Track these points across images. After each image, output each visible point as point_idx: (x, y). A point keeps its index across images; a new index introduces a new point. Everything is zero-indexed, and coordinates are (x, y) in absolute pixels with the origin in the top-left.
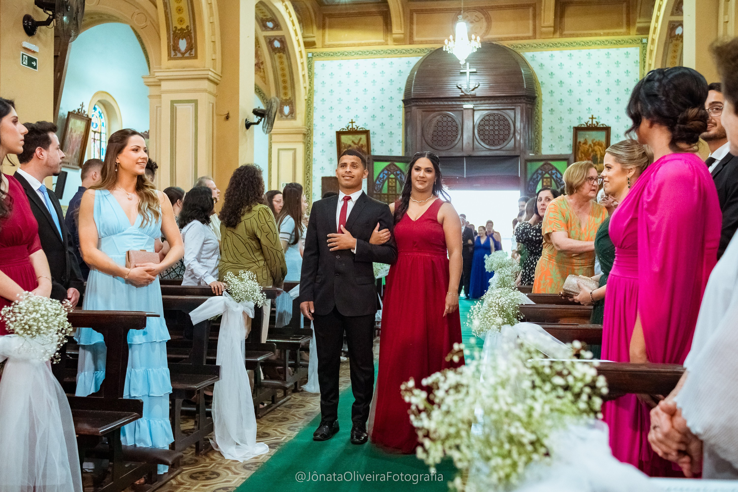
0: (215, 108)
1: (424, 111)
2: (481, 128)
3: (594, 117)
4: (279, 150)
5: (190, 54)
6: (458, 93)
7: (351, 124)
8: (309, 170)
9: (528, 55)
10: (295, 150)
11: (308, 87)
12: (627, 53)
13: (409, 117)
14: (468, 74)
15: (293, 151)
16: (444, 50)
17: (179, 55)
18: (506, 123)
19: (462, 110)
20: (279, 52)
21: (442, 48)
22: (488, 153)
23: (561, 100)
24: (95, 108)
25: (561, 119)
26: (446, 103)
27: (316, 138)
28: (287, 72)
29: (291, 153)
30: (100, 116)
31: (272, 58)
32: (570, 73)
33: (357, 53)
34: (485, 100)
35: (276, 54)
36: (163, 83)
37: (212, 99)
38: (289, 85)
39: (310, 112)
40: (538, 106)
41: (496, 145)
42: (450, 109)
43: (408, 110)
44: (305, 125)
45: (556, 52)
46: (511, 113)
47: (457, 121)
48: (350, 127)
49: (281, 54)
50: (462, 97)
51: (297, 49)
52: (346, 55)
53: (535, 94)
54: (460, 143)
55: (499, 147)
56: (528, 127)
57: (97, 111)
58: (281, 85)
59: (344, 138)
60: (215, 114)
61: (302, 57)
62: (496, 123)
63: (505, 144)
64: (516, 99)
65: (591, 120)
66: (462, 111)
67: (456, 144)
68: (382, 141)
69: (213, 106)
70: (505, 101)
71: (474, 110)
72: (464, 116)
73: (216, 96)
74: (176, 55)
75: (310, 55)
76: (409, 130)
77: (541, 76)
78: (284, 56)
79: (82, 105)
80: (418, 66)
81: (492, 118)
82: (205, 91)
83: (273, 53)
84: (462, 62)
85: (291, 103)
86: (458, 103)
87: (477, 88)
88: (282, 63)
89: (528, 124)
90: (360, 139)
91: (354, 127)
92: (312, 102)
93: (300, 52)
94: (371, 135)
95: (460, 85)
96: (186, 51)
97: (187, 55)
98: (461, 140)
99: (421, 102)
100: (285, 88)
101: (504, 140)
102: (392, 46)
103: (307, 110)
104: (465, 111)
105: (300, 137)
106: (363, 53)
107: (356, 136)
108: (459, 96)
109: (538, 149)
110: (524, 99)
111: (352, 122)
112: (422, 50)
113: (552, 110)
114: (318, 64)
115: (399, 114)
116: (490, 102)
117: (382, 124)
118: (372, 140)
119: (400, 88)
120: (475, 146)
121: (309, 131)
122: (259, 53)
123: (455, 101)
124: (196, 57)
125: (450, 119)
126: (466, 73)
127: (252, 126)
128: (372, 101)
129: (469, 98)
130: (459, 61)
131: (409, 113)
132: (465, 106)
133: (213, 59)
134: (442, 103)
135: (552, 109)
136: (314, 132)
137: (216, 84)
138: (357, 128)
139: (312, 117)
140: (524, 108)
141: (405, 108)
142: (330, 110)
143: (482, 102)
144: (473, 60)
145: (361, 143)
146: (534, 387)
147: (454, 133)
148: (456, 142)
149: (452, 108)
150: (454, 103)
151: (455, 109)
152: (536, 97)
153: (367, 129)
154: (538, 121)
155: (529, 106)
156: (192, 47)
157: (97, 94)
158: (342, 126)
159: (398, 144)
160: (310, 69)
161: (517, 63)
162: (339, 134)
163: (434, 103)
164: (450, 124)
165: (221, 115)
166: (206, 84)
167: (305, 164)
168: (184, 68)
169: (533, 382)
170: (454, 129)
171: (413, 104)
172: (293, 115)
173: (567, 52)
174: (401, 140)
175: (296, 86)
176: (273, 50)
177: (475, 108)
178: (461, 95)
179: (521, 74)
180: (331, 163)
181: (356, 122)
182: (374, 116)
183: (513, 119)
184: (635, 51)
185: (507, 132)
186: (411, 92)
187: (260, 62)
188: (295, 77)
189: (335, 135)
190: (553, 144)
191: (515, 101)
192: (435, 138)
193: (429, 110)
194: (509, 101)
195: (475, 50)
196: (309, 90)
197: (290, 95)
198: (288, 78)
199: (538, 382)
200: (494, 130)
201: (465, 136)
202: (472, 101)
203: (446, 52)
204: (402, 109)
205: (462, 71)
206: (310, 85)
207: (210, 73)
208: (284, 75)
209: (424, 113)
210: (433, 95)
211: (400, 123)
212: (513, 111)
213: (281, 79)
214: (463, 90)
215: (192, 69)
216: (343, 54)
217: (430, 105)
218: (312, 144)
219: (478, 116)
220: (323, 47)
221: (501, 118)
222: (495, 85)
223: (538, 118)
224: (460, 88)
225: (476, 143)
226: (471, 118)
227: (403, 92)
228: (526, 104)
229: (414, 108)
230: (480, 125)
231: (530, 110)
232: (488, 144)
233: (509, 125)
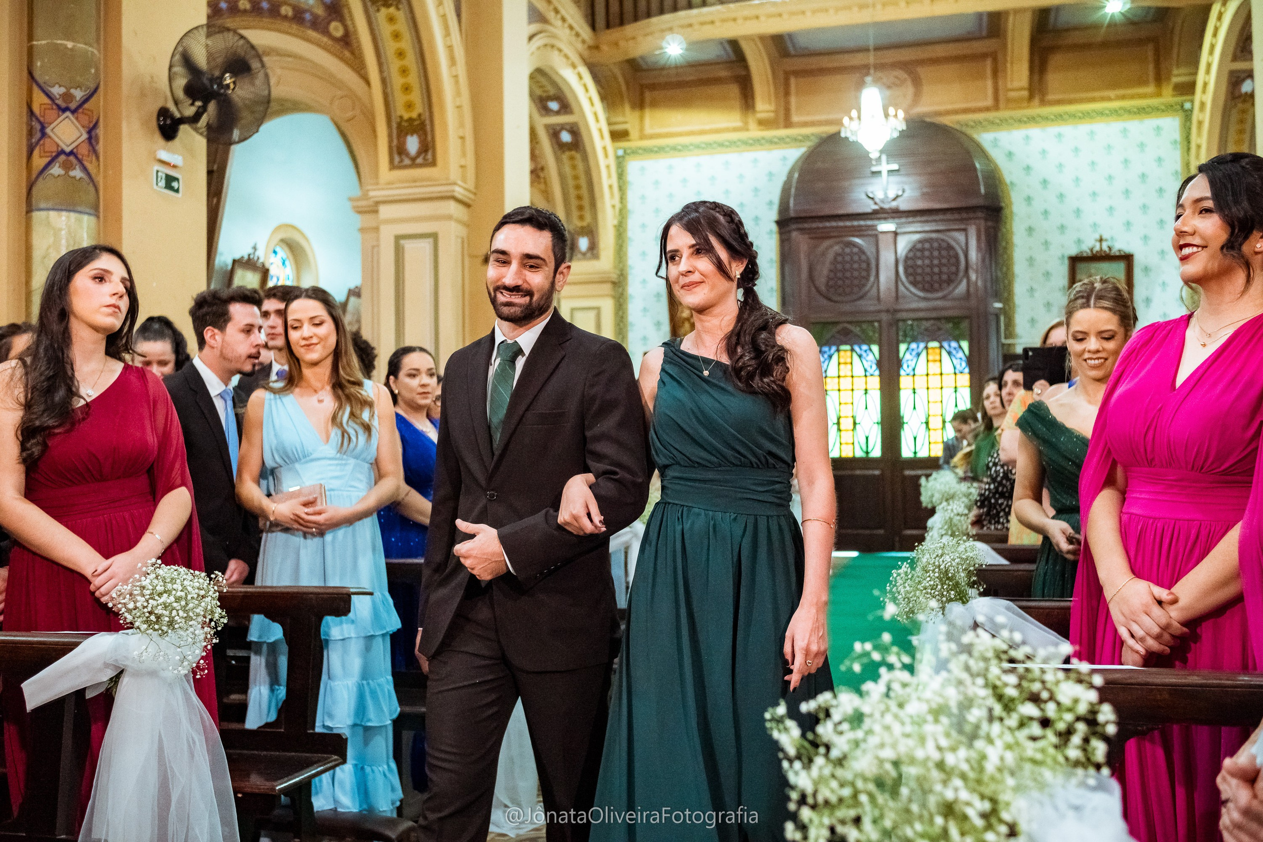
0: (467, 245)
1: (812, 238)
2: (910, 262)
3: (1104, 237)
4: (572, 310)
5: (424, 159)
6: (871, 207)
9: (985, 138)
10: (598, 309)
11: (618, 206)
12: (1158, 129)
13: (786, 248)
14: (884, 174)
15: (594, 312)
16: (843, 135)
17: (407, 161)
18: (952, 253)
19: (876, 235)
20: (570, 149)
21: (839, 133)
22: (923, 305)
23: (1046, 211)
24: (275, 252)
25: (1046, 244)
26: (849, 224)
27: (634, 288)
28: (583, 182)
29: (591, 315)
30: (284, 263)
31: (558, 160)
32: (1060, 166)
33: (698, 147)
34: (915, 216)
35: (564, 152)
36: (382, 208)
37: (462, 231)
38: (586, 202)
39: (622, 246)
40: (1005, 223)
41: (937, 291)
42: (858, 233)
43: (786, 237)
44: (615, 267)
45: (1035, 132)
46: (960, 237)
47: (869, 253)
49: (573, 153)
50: (875, 212)
51: (598, 144)
52: (680, 151)
53: (999, 202)
54: (874, 290)
55: (940, 294)
56: (991, 261)
57: (278, 257)
58: (574, 203)
60: (466, 256)
61: (606, 156)
62: (936, 253)
63: (951, 288)
64: (967, 213)
65: (1098, 245)
66: (876, 237)
69: (463, 242)
70: (948, 217)
71: (896, 234)
72: (880, 244)
73: (466, 225)
74: (401, 161)
75: (620, 153)
76: (787, 269)
77: (1009, 172)
78: (578, 156)
79: (255, 248)
80: (800, 164)
81: (927, 245)
82: (449, 217)
83: (559, 153)
84: (874, 155)
85: (591, 232)
86: (869, 223)
87: (900, 196)
88: (574, 167)
89: (991, 254)
92: (625, 230)
93: (605, 148)
95: (872, 192)
96: (419, 154)
97: (419, 160)
98: (875, 285)
99: (806, 222)
100: (581, 208)
101: (949, 281)
102: (756, 132)
103: (617, 243)
104: (881, 237)
105: (607, 288)
106: (709, 145)
108: (869, 210)
109: (1009, 295)
110: (982, 212)
112: (806, 138)
113: (1030, 230)
114: (633, 166)
115: (770, 246)
116: (924, 219)
119: (771, 201)
120: (900, 294)
121: (622, 277)
122: (537, 152)
123: (864, 220)
124: (433, 164)
125: (855, 250)
126: (879, 172)
129: (888, 213)
130: (868, 153)
131: (787, 243)
132: (881, 228)
133: (462, 167)
134: (841, 224)
135: (1030, 227)
136: (630, 278)
137: (467, 205)
139: (626, 254)
140: (983, 230)
141: (781, 233)
143: (911, 219)
144: (893, 150)
146: (991, 719)
147: (864, 274)
148: (867, 288)
149: (859, 232)
150: (862, 223)
151: (863, 233)
152: (1002, 208)
154: (1005, 248)
155: (990, 224)
156: (427, 147)
157: (278, 229)
159: (769, 294)
160: (621, 175)
161: (968, 152)
163: (828, 224)
164: (856, 258)
165: (476, 257)
166: (452, 208)
168: (415, 181)
169: (990, 710)
171: (794, 226)
172: (595, 252)
173: (1053, 130)
174: (775, 288)
175: (599, 205)
176: (561, 147)
177: (899, 231)
178: (874, 210)
179: (975, 169)
180: (658, 329)
183: (964, 247)
184: (1171, 125)
185: (953, 269)
186: (789, 207)
187: (539, 166)
188: (596, 189)
190: (1035, 286)
191: (967, 216)
192: (831, 283)
193: (820, 236)
194: (957, 216)
195: (896, 135)
196: (621, 210)
197: (588, 219)
198: (584, 192)
199: (998, 709)
200: (931, 266)
201: (883, 278)
202: (893, 218)
203: (847, 138)
204: (774, 236)
205: (874, 169)
206: (621, 202)
207: (457, 189)
208: (578, 187)
209: (811, 242)
210: (827, 211)
211: (771, 259)
212: (963, 233)
213: (573, 193)
214: (877, 201)
215: (428, 183)
216: (674, 148)
217: (822, 228)
218: (627, 298)
219: (903, 244)
220: (643, 137)
221: (944, 245)
222: (932, 190)
223: (1007, 243)
224: (872, 199)
225: (901, 288)
226: (892, 247)
227: (776, 207)
228: (986, 220)
229: (794, 234)
230: (907, 258)
231: (992, 230)
232: (924, 290)
233: (957, 257)
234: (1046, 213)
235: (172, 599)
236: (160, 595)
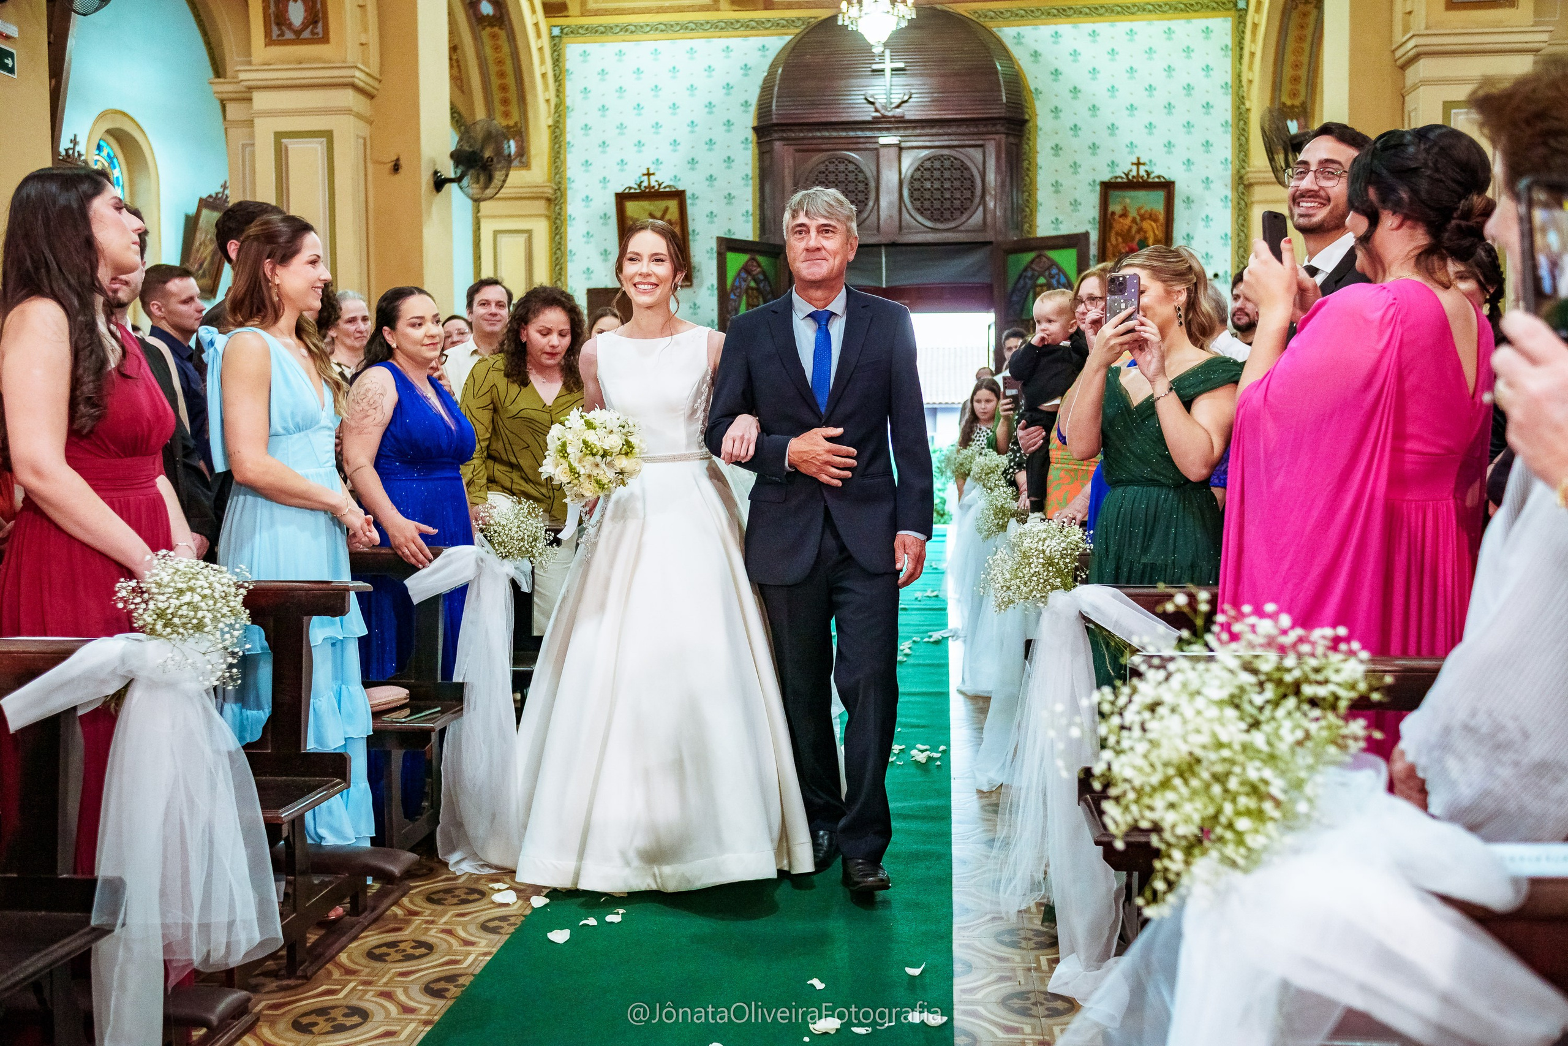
0: (368, 149)
1: (798, 151)
2: (917, 185)
3: (1142, 161)
4: (496, 233)
5: (313, 33)
6: (869, 114)
7: (646, 178)
8: (560, 274)
9: (1008, 34)
10: (529, 232)
11: (554, 100)
12: (1207, 31)
13: (767, 163)
14: (888, 72)
15: (524, 237)
16: (839, 22)
17: (289, 35)
18: (966, 174)
19: (877, 149)
20: (492, 25)
21: (835, 18)
22: (930, 237)
23: (1075, 126)
24: (99, 148)
25: (1075, 166)
26: (844, 134)
27: (574, 207)
28: (508, 67)
29: (521, 239)
31: (476, 38)
32: (1094, 71)
33: (655, 28)
34: (923, 127)
35: (484, 29)
36: (257, 96)
37: (363, 129)
38: (513, 95)
39: (558, 152)
40: (1028, 139)
41: (947, 220)
42: (851, 146)
43: (767, 148)
44: (549, 180)
45: (1065, 27)
46: (977, 154)
47: (869, 174)
48: (645, 184)
49: (496, 29)
50: (875, 121)
51: (529, 20)
52: (632, 32)
53: (1023, 113)
54: (873, 217)
55: (952, 225)
56: (1011, 183)
57: (104, 154)
58: (497, 96)
59: (631, 207)
60: (368, 160)
61: (539, 36)
62: (947, 174)
63: (964, 218)
64: (985, 125)
65: (1134, 168)
66: (876, 152)
67: (865, 220)
68: (712, 213)
69: (364, 143)
70: (963, 129)
71: (901, 149)
72: (881, 160)
73: (369, 121)
74: (282, 34)
75: (556, 31)
76: (767, 187)
77: (1034, 77)
78: (503, 34)
79: (74, 141)
80: (784, 55)
81: (937, 164)
82: (347, 111)
83: (478, 28)
84: (877, 49)
85: (520, 133)
86: (869, 134)
87: (906, 102)
88: (497, 48)
89: (1012, 178)
90: (666, 210)
91: (653, 183)
92: (562, 133)
93: (536, 25)
94: (689, 202)
95: (872, 96)
96: (305, 25)
97: (306, 34)
98: (875, 211)
99: (791, 130)
100: (505, 102)
101: (962, 210)
102: (728, 13)
103: (552, 148)
104: (882, 151)
105: (540, 206)
106: (669, 27)
107: (657, 203)
108: (869, 118)
109: (1030, 227)
110: (1003, 125)
111: (649, 174)
112: (792, 23)
113: (1057, 148)
114: (573, 50)
115: (746, 159)
116: (934, 131)
117: (711, 176)
118: (690, 210)
119: (746, 102)
120: (903, 223)
121: (559, 193)
123: (862, 130)
124: (325, 39)
125: (851, 167)
126: (883, 71)
127: (447, 186)
128: (689, 129)
129: (890, 122)
130: (871, 46)
131: (767, 156)
132: (882, 141)
133: (362, 44)
134: (835, 134)
135: (1057, 146)
136: (570, 194)
137: (370, 96)
138: (660, 185)
139: (564, 162)
140: (1003, 148)
141: (760, 144)
142: (600, 149)
143: (918, 131)
144: (899, 43)
145: (668, 217)
147: (861, 197)
148: (865, 214)
149: (855, 145)
150: (860, 133)
151: (861, 146)
152: (1026, 121)
153: (681, 188)
154: (1028, 169)
155: (1012, 140)
156: (316, 17)
157: (103, 115)
158: (629, 181)
159: (744, 218)
160: (557, 61)
161: (988, 50)
162: (622, 198)
163: (819, 134)
164: (851, 177)
165: (383, 164)
166: (348, 98)
167: (551, 262)
168: (300, 62)
170: (861, 187)
171: (776, 136)
172: (524, 160)
173: (1087, 26)
174: (751, 212)
175: (529, 98)
176: (479, 20)
177: (903, 145)
178: (874, 118)
179: (996, 72)
180: (606, 260)
181: (657, 173)
182: (693, 162)
183: (981, 167)
184: (1222, 26)
185: (968, 194)
186: (771, 111)
187: (451, 46)
189: (612, 201)
190: (1061, 218)
191: (985, 130)
193: (808, 149)
194: (972, 129)
195: (903, 24)
196: (557, 106)
197: (515, 117)
198: (510, 81)
200: (942, 190)
201: (884, 203)
202: (897, 128)
203: (844, 26)
204: (750, 146)
205: (875, 67)
206: (558, 96)
207: (357, 73)
208: (502, 75)
209: (797, 154)
210: (817, 117)
211: (747, 175)
212: (980, 150)
213: (495, 82)
214: (878, 105)
215: (319, 65)
216: (625, 29)
217: (811, 138)
218: (565, 220)
219: (909, 161)
220: (584, 13)
221: (957, 164)
222: (943, 96)
223: (1030, 164)
224: (872, 103)
225: (906, 215)
226: (897, 165)
227: (753, 109)
228: (1007, 135)
229: (777, 145)
230: (913, 179)
231: (1014, 147)
232: (931, 218)
233: (972, 180)
234: (1075, 128)
235: (197, 598)
236: (181, 592)
